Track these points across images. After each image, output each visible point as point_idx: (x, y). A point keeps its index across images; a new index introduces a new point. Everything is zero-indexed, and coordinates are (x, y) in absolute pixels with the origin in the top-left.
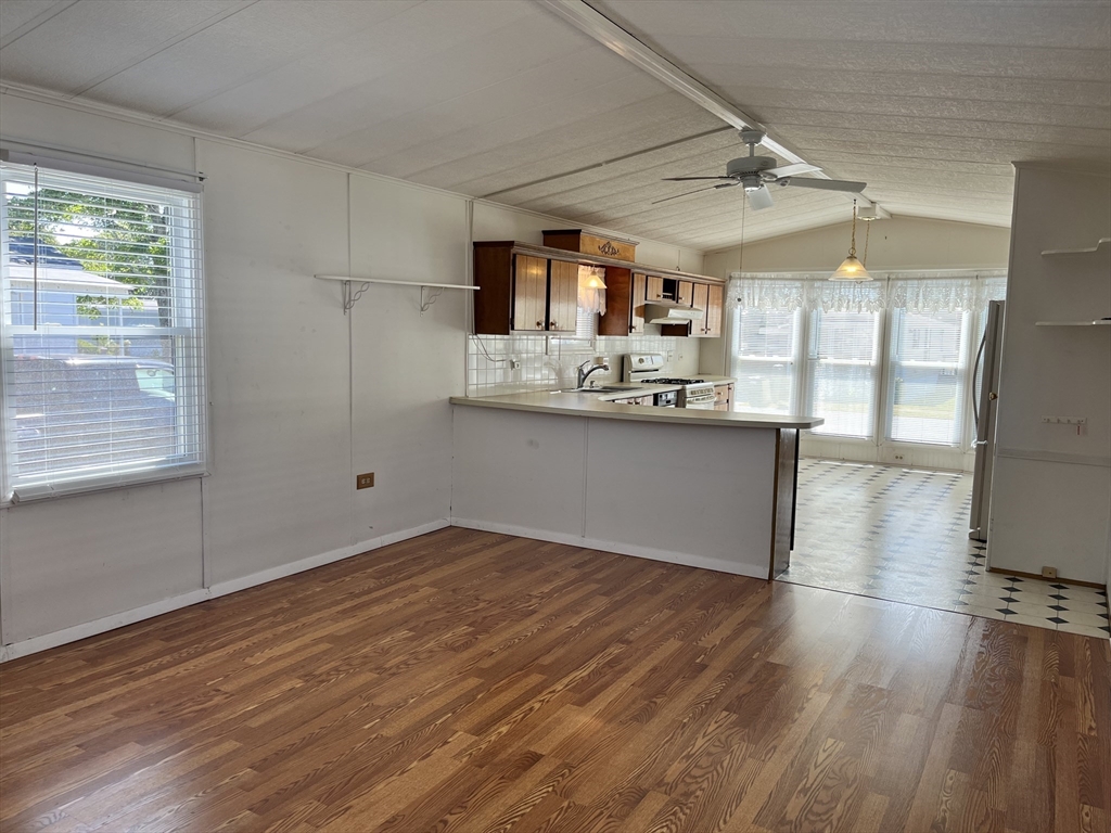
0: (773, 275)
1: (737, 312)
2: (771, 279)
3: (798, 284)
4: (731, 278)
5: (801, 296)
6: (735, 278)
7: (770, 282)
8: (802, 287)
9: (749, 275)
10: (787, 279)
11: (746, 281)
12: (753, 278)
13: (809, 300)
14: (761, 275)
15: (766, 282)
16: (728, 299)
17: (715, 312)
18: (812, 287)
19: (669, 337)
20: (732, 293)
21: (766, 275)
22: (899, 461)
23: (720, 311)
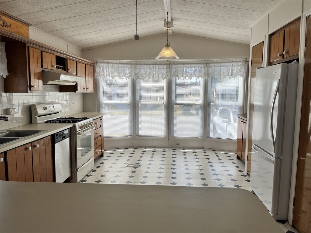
0: (118, 61)
1: (101, 79)
2: (116, 63)
3: (129, 66)
4: (97, 62)
5: (131, 72)
6: (99, 62)
7: (116, 65)
8: (132, 68)
9: (106, 61)
10: (124, 64)
11: (105, 65)
12: (108, 63)
13: (135, 74)
14: (111, 61)
15: (114, 65)
16: (96, 73)
17: (90, 80)
18: (136, 68)
19: (65, 93)
20: (98, 70)
21: (114, 61)
22: (178, 146)
23: (92, 79)
